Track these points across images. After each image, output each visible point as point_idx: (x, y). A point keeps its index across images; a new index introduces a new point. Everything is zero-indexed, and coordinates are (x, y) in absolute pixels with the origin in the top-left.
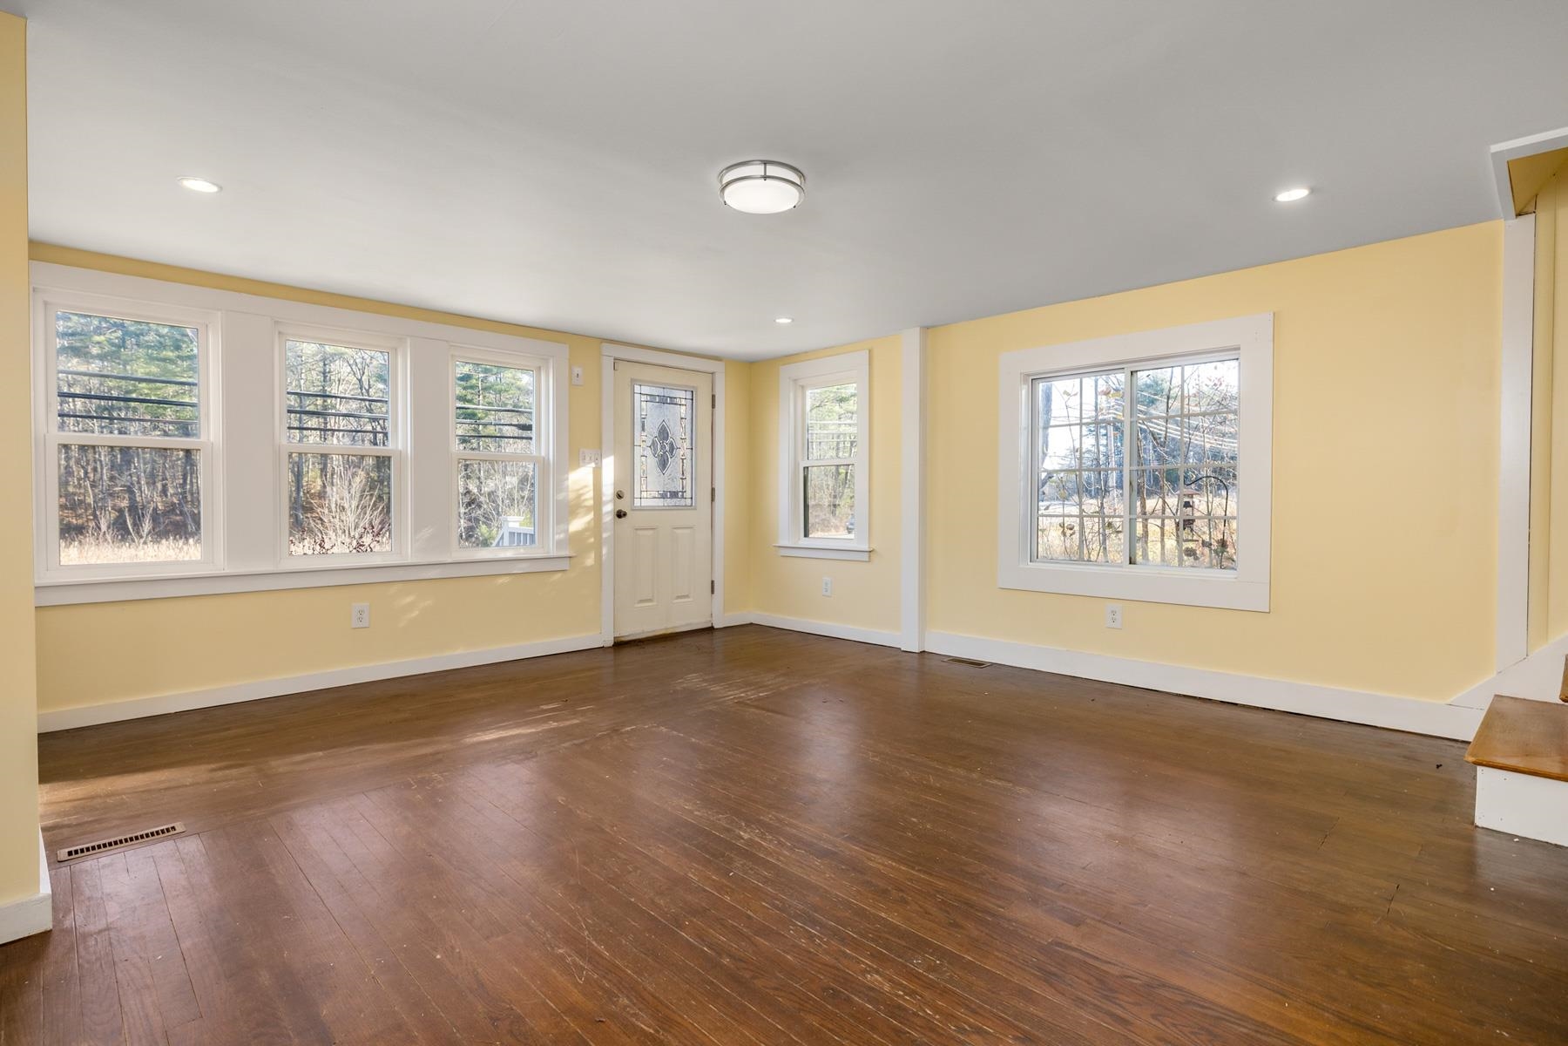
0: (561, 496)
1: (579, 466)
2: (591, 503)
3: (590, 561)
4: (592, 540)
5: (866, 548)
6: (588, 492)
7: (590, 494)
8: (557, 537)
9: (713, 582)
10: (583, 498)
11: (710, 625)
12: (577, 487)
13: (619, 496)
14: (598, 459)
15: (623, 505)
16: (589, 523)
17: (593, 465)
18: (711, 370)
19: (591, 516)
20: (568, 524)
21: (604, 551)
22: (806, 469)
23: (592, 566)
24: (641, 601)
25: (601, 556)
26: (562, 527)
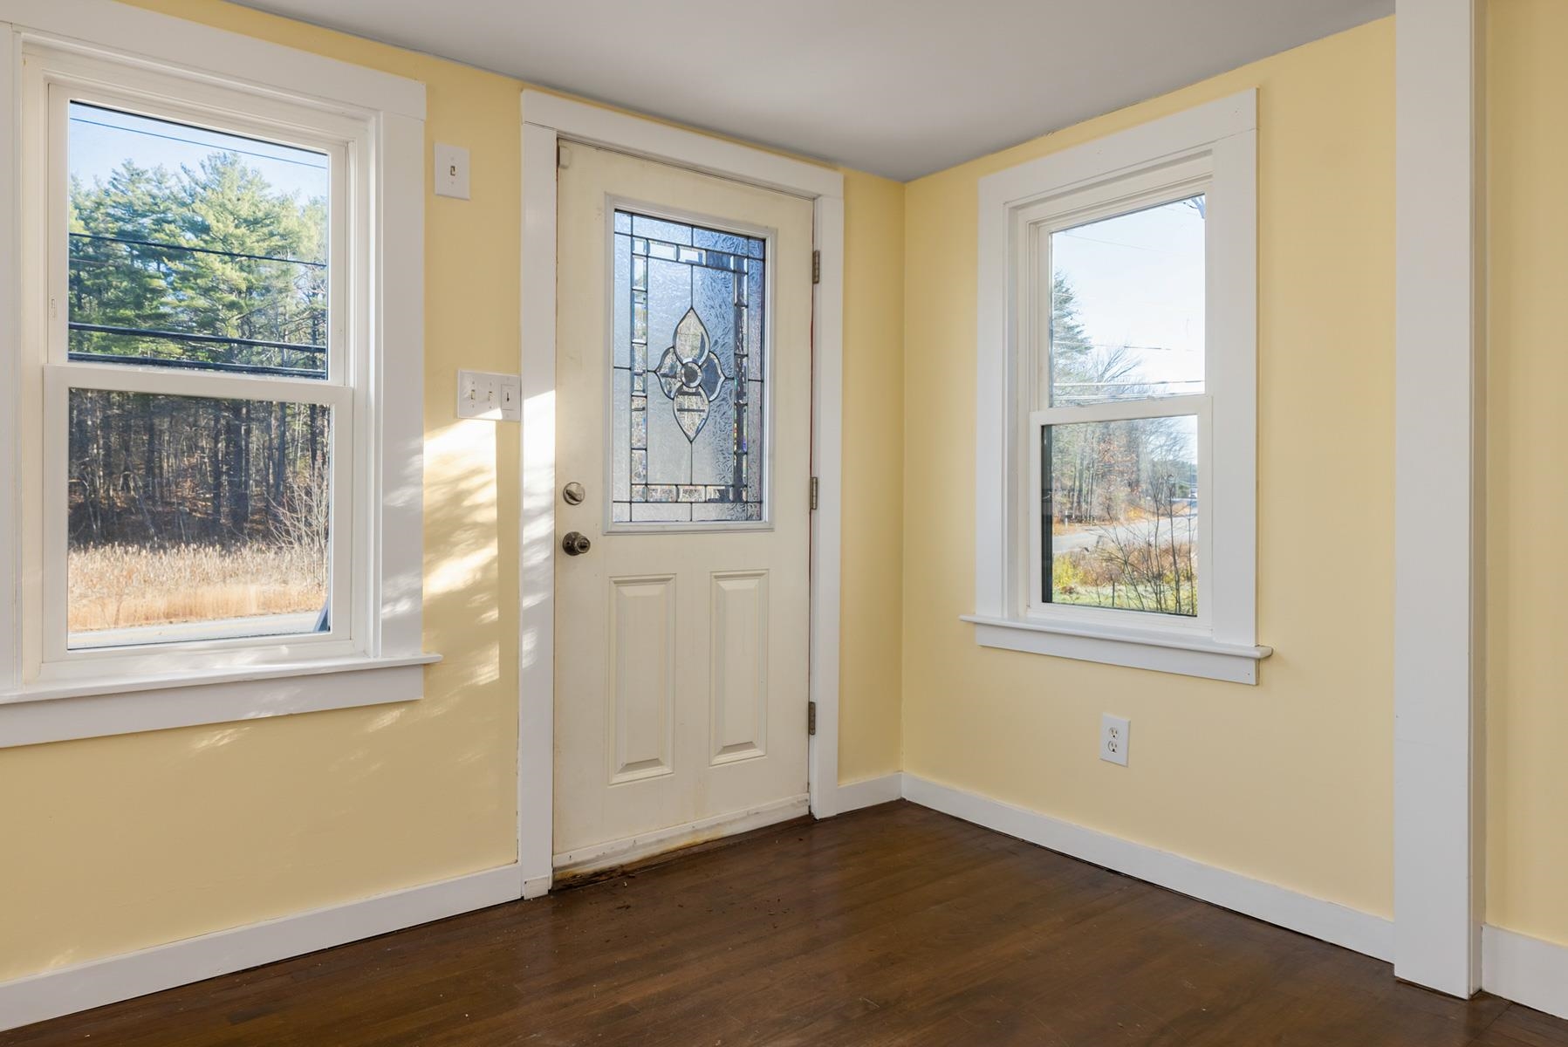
0: (400, 497)
1: (456, 417)
2: (490, 515)
3: (488, 672)
4: (494, 614)
5: (1244, 643)
6: (485, 485)
7: (490, 494)
8: (386, 611)
9: (811, 707)
10: (467, 503)
11: (804, 811)
12: (454, 472)
13: (571, 497)
14: (511, 400)
15: (581, 521)
16: (486, 569)
17: (497, 414)
18: (813, 189)
19: (491, 551)
20: (420, 575)
21: (528, 643)
22: (1045, 429)
23: (491, 686)
24: (630, 767)
25: (517, 657)
26: (404, 581)
